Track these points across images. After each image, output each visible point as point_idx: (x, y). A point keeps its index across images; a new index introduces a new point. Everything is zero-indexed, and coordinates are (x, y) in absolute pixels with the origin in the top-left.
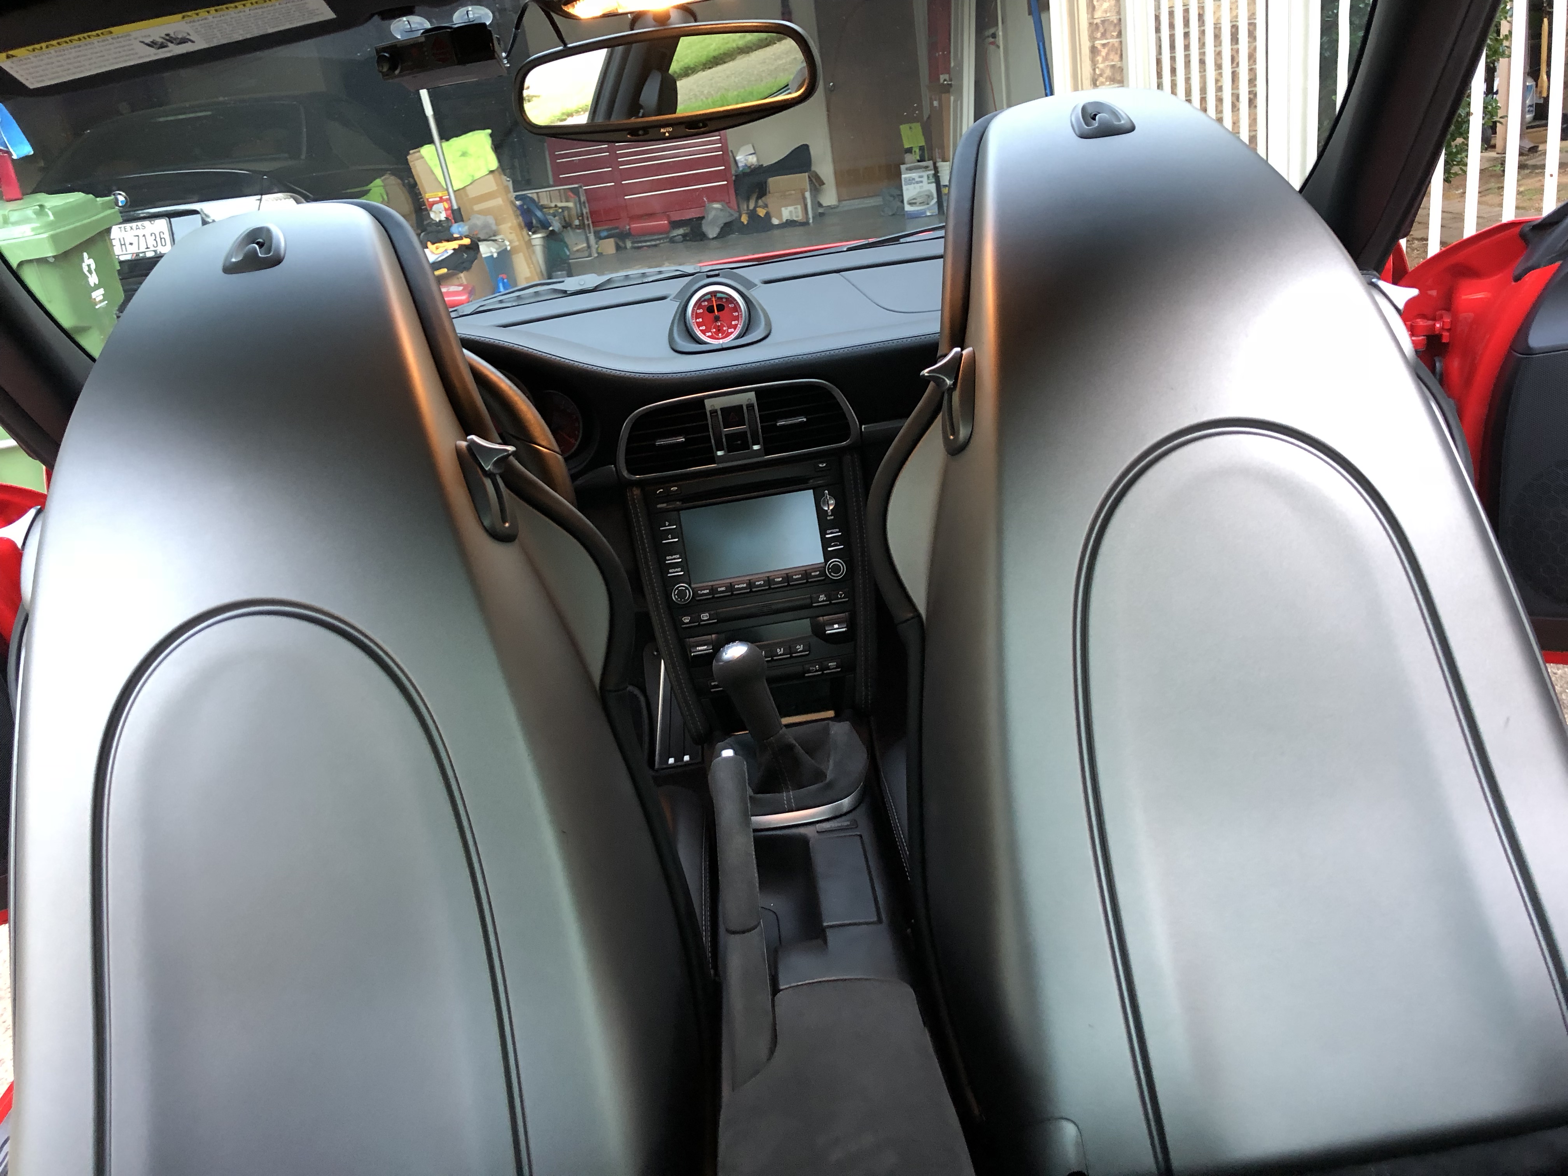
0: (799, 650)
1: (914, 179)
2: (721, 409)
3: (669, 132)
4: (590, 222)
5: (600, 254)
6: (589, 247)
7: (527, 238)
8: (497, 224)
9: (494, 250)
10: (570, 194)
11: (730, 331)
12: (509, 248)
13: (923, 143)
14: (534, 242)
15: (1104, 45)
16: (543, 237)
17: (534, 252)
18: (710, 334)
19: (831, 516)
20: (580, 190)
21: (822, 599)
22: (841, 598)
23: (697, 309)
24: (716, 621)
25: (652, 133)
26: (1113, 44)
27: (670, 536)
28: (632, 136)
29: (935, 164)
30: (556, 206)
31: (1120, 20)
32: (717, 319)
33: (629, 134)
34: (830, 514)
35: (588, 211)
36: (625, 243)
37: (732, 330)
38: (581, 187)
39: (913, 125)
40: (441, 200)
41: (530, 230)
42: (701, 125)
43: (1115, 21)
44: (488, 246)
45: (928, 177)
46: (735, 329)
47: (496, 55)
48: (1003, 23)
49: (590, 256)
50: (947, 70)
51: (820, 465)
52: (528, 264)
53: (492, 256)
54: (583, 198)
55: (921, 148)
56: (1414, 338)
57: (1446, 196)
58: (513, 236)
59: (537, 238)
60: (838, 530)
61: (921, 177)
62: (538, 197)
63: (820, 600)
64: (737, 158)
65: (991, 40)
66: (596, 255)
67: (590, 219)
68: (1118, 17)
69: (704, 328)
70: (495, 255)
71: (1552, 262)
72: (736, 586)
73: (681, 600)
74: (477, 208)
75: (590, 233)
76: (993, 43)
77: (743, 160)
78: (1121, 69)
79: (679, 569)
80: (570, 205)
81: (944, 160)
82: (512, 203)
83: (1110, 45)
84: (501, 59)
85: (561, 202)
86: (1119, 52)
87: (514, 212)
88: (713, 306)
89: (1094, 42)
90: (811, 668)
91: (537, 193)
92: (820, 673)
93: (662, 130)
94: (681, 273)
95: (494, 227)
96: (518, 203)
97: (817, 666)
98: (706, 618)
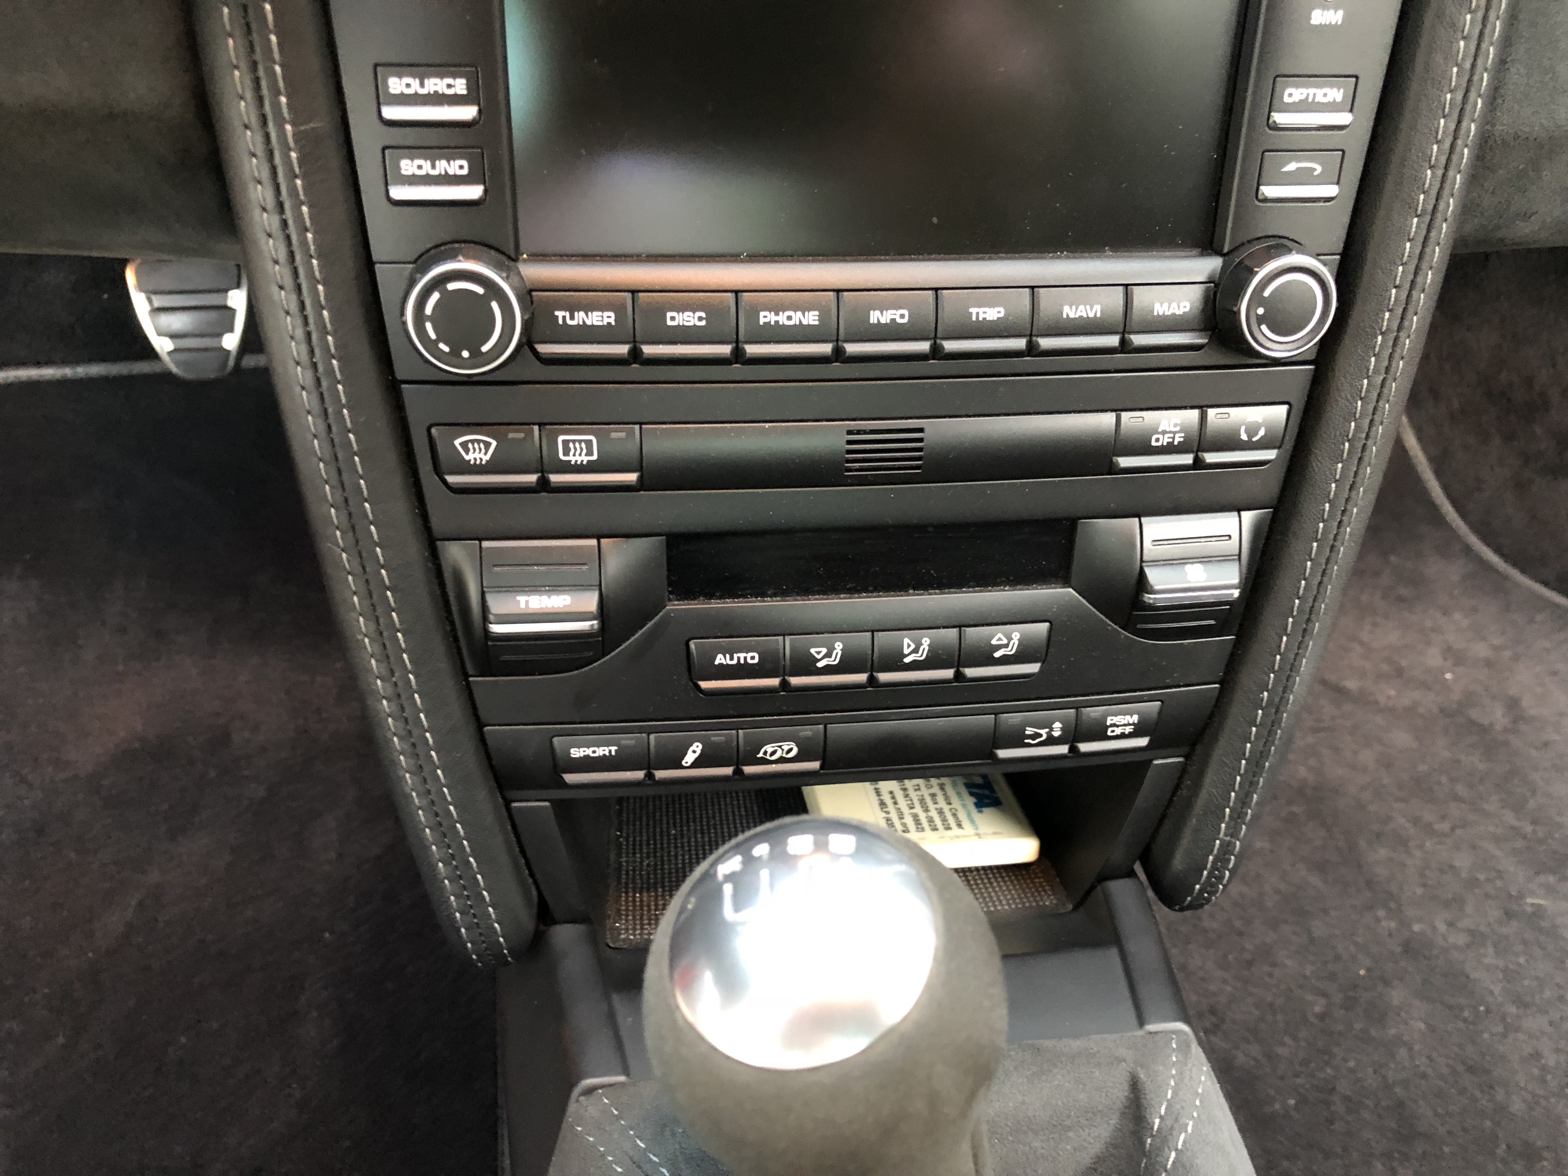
0: (997, 655)
72: (766, 317)
73: (455, 352)
79: (458, 167)
90: (1029, 731)
92: (1063, 749)
97: (1057, 725)
98: (585, 459)
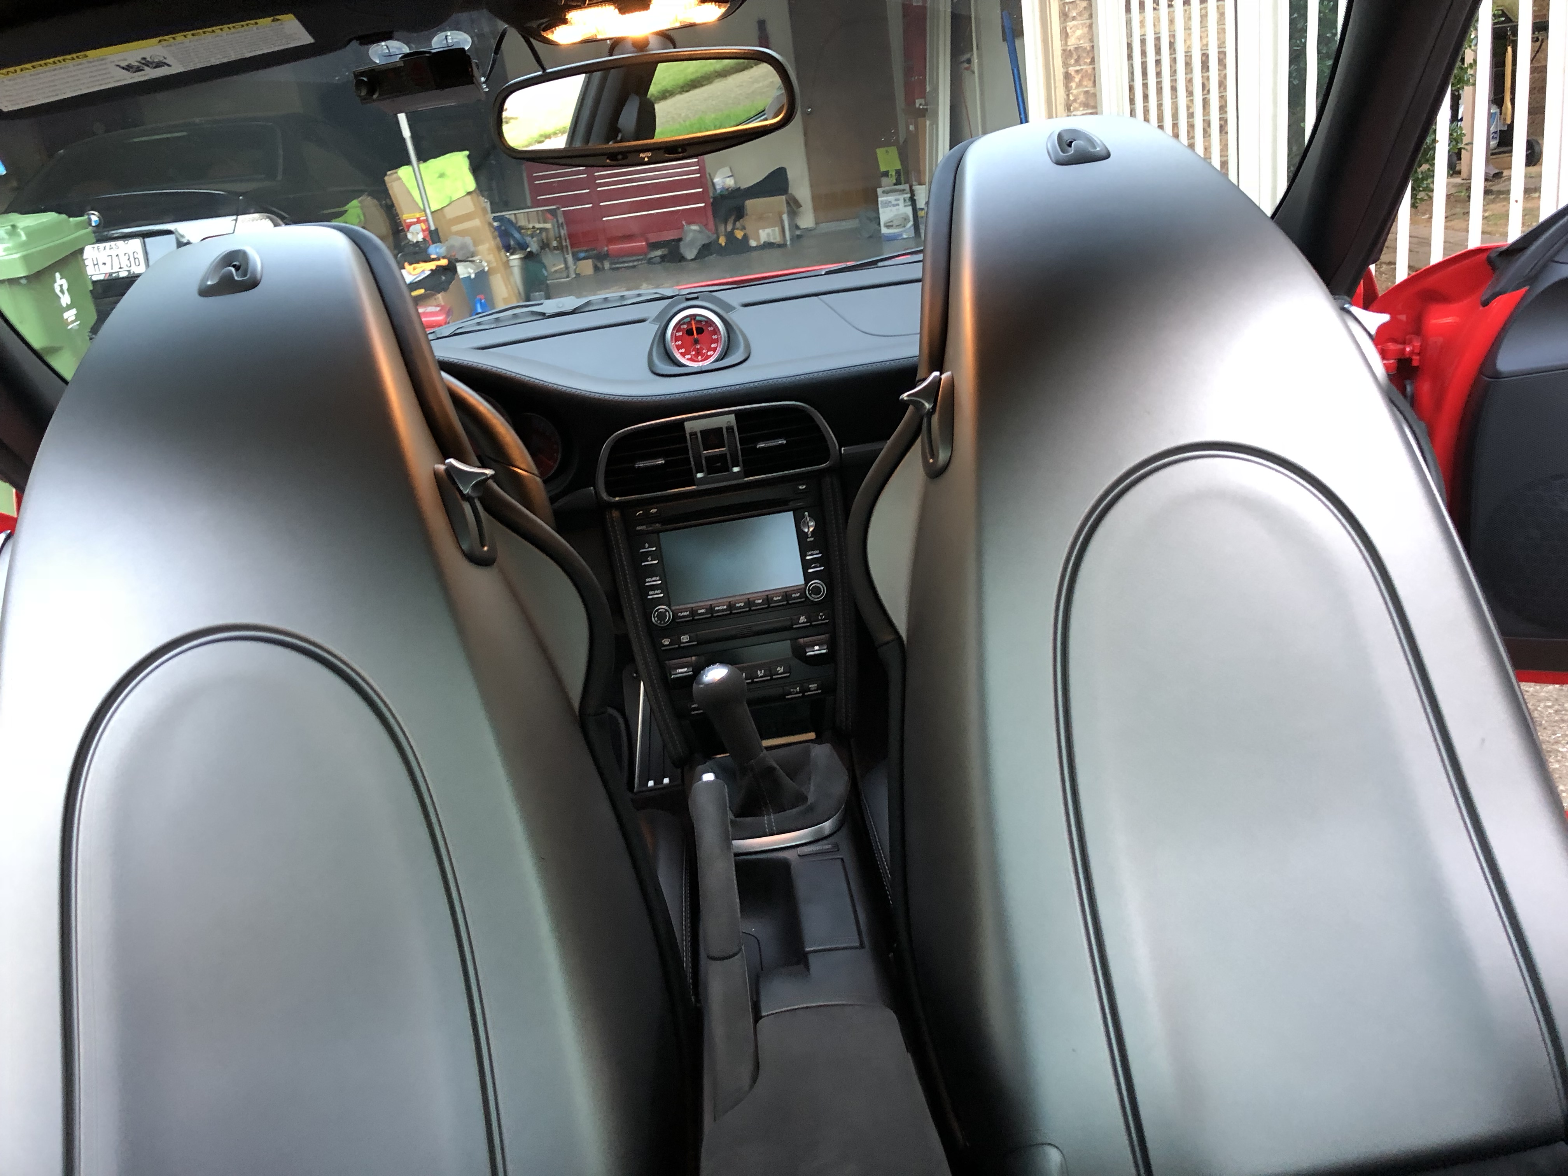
0: (779, 672)
1: (890, 202)
2: (701, 432)
3: (648, 157)
4: (568, 243)
5: (578, 275)
6: (567, 268)
7: (505, 259)
8: (476, 244)
9: (471, 271)
10: (549, 216)
11: (709, 353)
12: (486, 269)
13: (899, 167)
14: (512, 263)
15: (1077, 71)
16: (521, 258)
17: (512, 273)
18: (689, 357)
19: (810, 537)
20: (558, 211)
21: (802, 621)
22: (821, 620)
23: (677, 332)
24: (696, 643)
25: (631, 158)
26: (1087, 71)
27: (649, 558)
28: (611, 160)
29: (911, 187)
30: (534, 227)
31: (1093, 47)
32: (696, 342)
33: (608, 158)
34: (810, 536)
35: (566, 232)
36: (603, 264)
37: (712, 353)
38: (558, 208)
39: (889, 149)
40: (419, 221)
41: (508, 251)
42: (680, 150)
43: (1088, 48)
44: (466, 267)
45: (905, 200)
46: (714, 352)
47: (475, 81)
48: (978, 49)
49: (568, 277)
50: (923, 94)
51: (800, 487)
52: (506, 285)
53: (470, 277)
54: (561, 220)
55: (898, 172)
56: (1385, 362)
57: (1413, 221)
58: (491, 257)
59: (515, 259)
60: (818, 552)
61: (897, 200)
62: (516, 218)
63: (801, 621)
64: (715, 180)
65: (966, 65)
66: (574, 276)
67: (568, 240)
68: (1091, 44)
69: (683, 350)
70: (473, 276)
71: (1518, 287)
72: (717, 608)
73: (661, 621)
74: (455, 228)
75: (568, 254)
76: (967, 69)
77: (720, 182)
78: (1095, 95)
79: (659, 591)
80: (548, 226)
81: (920, 184)
82: (490, 224)
83: (1084, 71)
84: (480, 84)
85: (539, 223)
86: (1093, 79)
87: (493, 233)
88: (692, 329)
89: (1067, 68)
90: (792, 690)
91: (515, 214)
92: (801, 695)
93: (642, 155)
94: (661, 296)
95: (472, 249)
96: (496, 224)
97: (798, 688)
98: (686, 640)
